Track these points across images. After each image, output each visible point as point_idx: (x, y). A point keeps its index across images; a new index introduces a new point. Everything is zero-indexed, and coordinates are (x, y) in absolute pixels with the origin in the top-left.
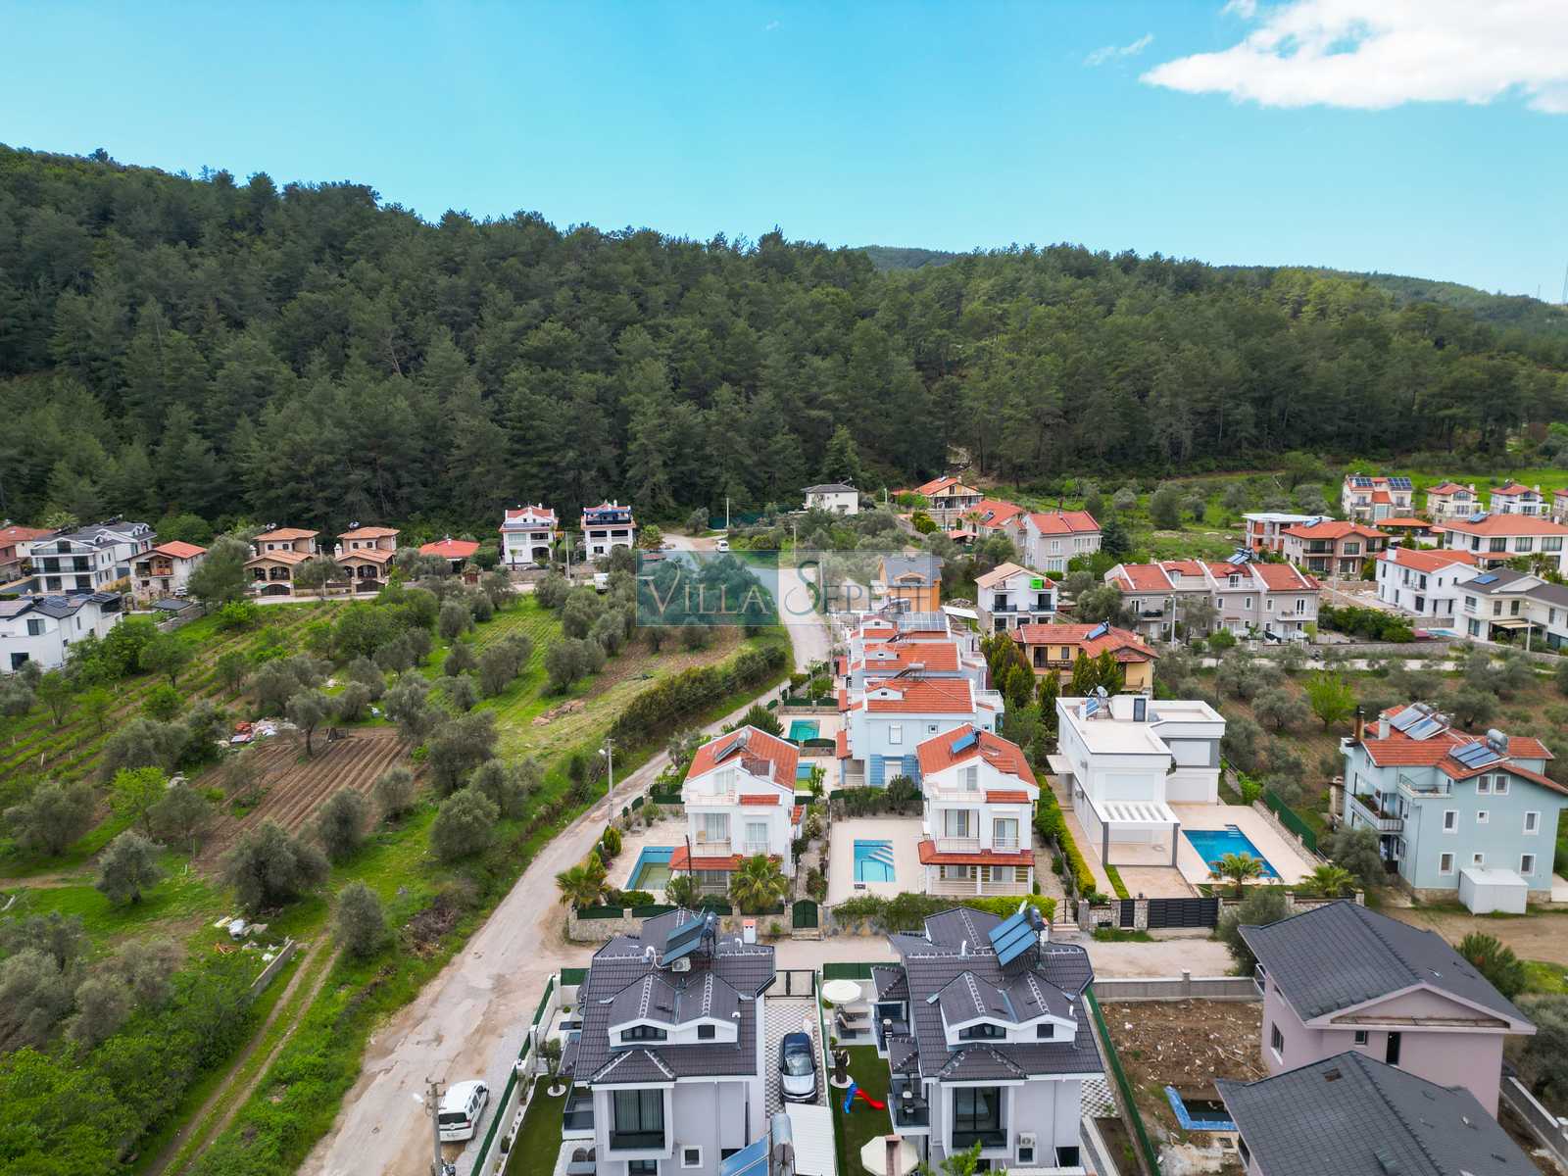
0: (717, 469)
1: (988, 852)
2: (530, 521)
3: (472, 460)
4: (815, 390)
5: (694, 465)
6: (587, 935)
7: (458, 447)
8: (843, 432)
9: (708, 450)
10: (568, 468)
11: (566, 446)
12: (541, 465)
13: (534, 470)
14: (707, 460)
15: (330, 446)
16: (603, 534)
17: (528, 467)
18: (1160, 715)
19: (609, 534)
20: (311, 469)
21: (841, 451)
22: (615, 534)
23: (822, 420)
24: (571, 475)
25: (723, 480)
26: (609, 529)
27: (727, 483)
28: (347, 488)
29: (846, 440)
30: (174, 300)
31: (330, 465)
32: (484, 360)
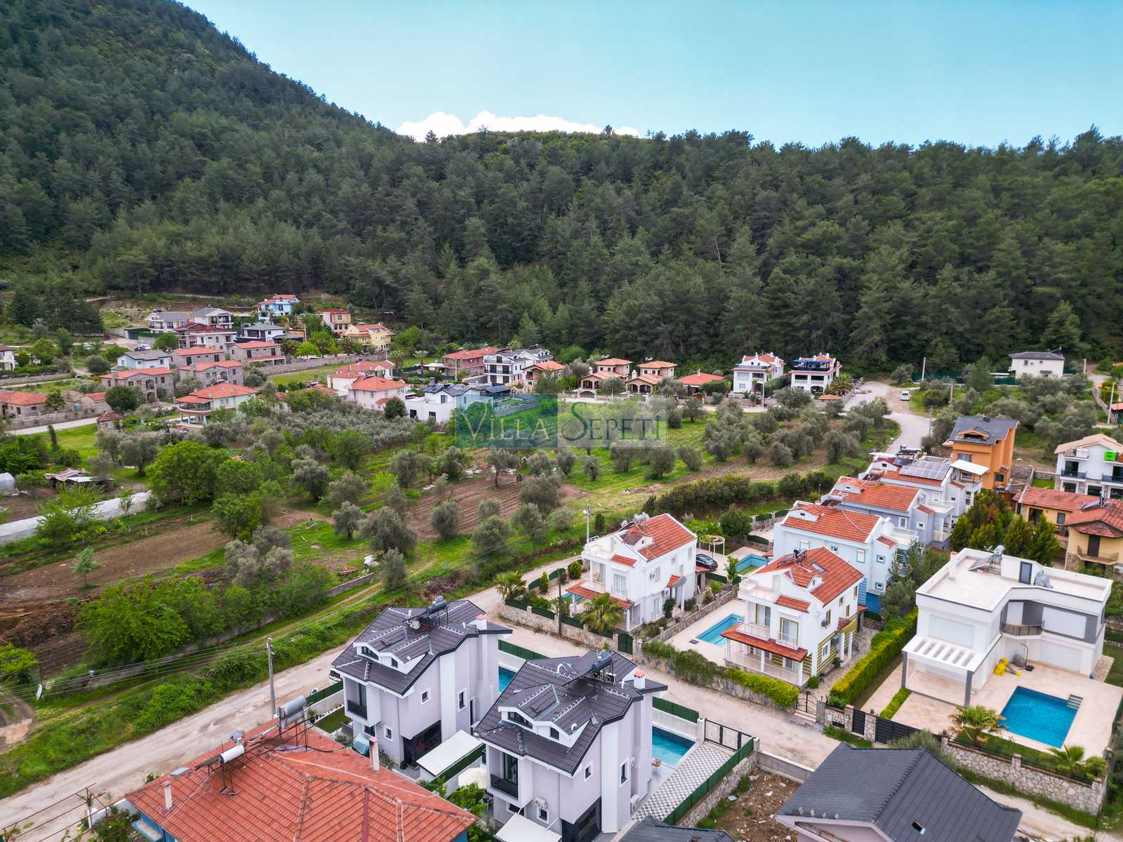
0: (931, 334)
1: (772, 641)
2: (756, 364)
3: (736, 320)
4: (1047, 269)
5: (910, 329)
6: (508, 616)
7: (729, 311)
8: (1065, 307)
9: (924, 318)
10: (801, 328)
11: (804, 312)
12: (782, 324)
13: (776, 329)
14: (923, 326)
15: (650, 307)
16: (805, 377)
17: (772, 326)
18: (1052, 583)
19: (809, 378)
20: (635, 322)
21: (1061, 323)
22: (814, 378)
23: (1051, 297)
24: (802, 333)
25: (933, 343)
26: (809, 374)
27: (936, 345)
28: (657, 336)
29: (1068, 315)
30: (605, 217)
31: (648, 319)
32: (771, 250)
